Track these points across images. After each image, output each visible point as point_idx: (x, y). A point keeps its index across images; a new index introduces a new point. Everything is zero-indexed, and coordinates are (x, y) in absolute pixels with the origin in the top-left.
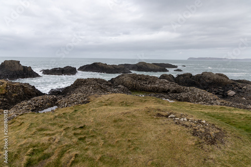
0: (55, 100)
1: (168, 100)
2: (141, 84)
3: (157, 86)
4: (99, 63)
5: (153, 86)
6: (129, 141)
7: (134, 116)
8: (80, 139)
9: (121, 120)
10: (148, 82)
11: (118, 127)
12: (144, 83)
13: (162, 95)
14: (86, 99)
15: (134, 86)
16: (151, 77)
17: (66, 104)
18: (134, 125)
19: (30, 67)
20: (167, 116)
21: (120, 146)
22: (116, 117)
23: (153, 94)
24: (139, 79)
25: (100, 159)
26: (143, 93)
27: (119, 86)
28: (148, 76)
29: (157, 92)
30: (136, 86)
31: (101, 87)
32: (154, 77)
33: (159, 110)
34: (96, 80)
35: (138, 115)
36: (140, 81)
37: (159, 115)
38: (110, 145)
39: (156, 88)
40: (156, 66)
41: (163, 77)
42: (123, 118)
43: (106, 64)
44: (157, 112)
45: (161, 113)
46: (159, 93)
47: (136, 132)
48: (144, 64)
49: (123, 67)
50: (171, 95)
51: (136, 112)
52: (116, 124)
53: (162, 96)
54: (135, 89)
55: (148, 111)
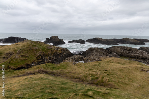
0: (82, 58)
1: (145, 64)
2: (126, 53)
3: (137, 54)
4: (98, 38)
5: (135, 54)
6: (129, 78)
7: (129, 69)
8: (107, 74)
9: (123, 70)
10: (131, 52)
11: (123, 72)
12: (128, 52)
13: (141, 60)
14: (99, 59)
15: (122, 53)
16: (133, 49)
17: (90, 60)
18: (130, 73)
19: (63, 40)
20: (147, 71)
21: (125, 79)
22: (120, 68)
23: (135, 60)
24: (125, 50)
25: (118, 82)
26: (128, 58)
27: (113, 53)
28: (131, 48)
29: (137, 59)
30: (123, 54)
31: (103, 53)
32: (136, 49)
33: (143, 68)
34: (99, 49)
35: (131, 69)
36: (126, 51)
37: (142, 70)
38: (120, 78)
39: (137, 56)
40: (136, 41)
41: (141, 49)
42: (124, 69)
43: (102, 39)
44: (141, 69)
45: (144, 69)
46: (139, 59)
47: (131, 75)
48: (128, 39)
49: (113, 41)
50: (147, 61)
51: (130, 67)
52: (121, 71)
53: (141, 62)
54: (122, 55)
55: (136, 68)
